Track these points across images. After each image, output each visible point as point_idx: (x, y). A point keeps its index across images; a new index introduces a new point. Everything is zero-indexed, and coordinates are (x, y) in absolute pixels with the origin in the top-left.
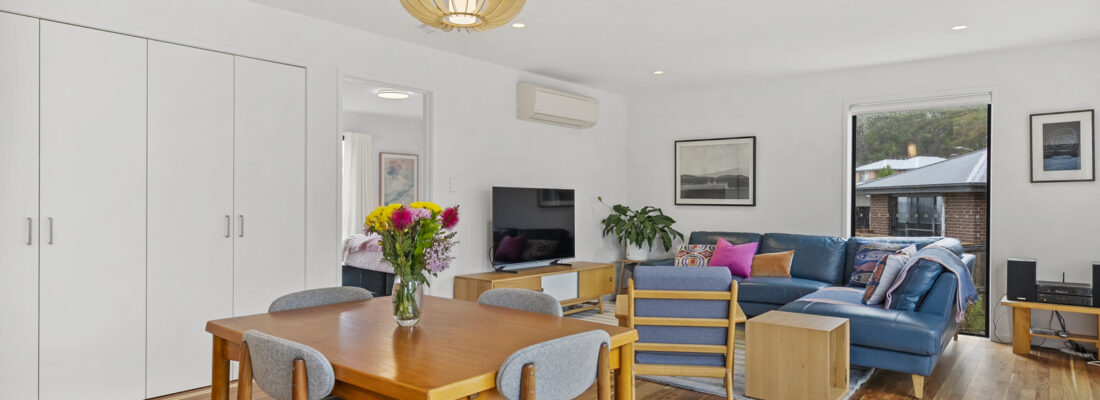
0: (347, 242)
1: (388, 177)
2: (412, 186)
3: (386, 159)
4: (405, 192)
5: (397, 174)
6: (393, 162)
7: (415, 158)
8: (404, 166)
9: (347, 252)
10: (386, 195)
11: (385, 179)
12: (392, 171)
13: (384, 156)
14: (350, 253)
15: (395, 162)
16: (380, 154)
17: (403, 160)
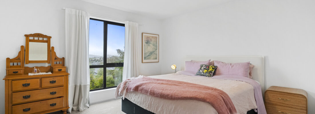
0: (125, 83)
1: (146, 44)
2: (157, 49)
3: (145, 36)
4: (153, 52)
5: (150, 44)
6: (148, 37)
7: (157, 36)
8: (153, 40)
9: (125, 91)
10: (145, 53)
11: (145, 46)
12: (147, 42)
13: (144, 34)
14: (127, 91)
15: (149, 38)
16: (142, 34)
17: (153, 37)
